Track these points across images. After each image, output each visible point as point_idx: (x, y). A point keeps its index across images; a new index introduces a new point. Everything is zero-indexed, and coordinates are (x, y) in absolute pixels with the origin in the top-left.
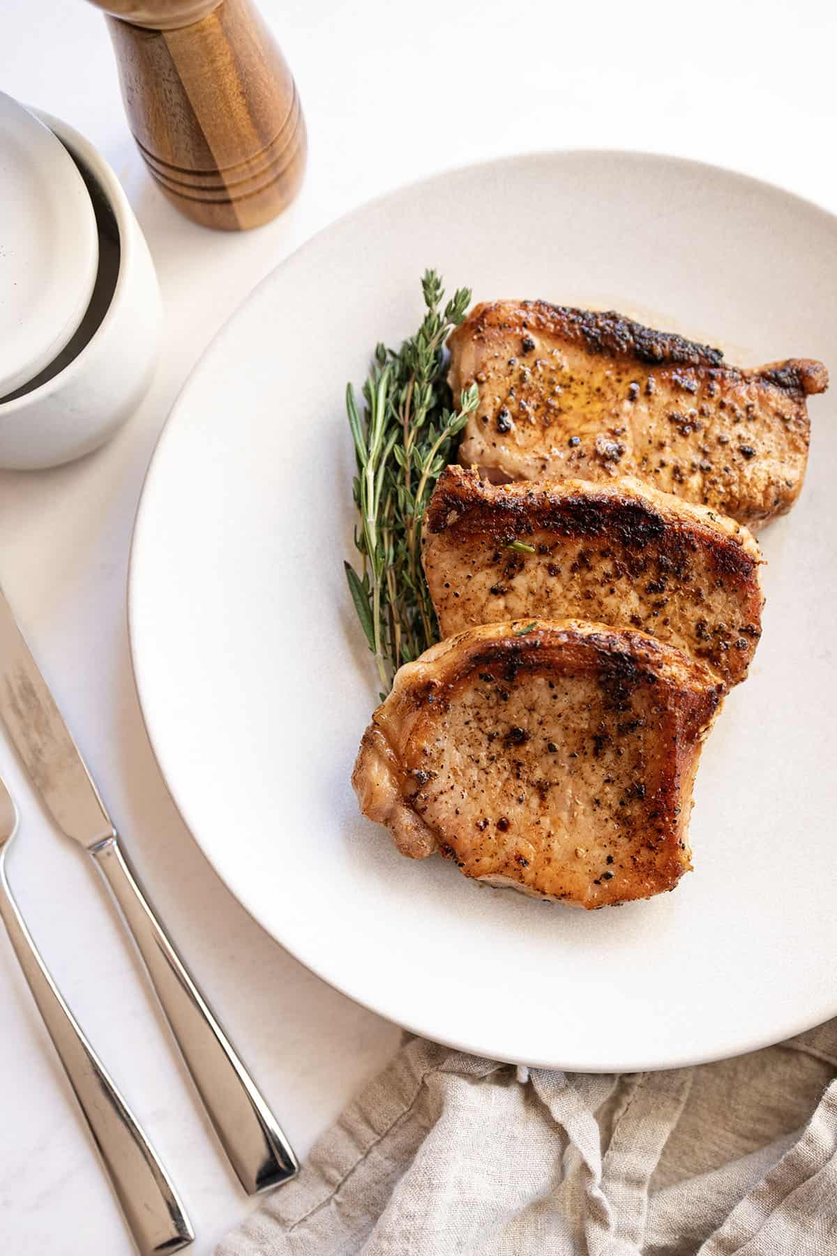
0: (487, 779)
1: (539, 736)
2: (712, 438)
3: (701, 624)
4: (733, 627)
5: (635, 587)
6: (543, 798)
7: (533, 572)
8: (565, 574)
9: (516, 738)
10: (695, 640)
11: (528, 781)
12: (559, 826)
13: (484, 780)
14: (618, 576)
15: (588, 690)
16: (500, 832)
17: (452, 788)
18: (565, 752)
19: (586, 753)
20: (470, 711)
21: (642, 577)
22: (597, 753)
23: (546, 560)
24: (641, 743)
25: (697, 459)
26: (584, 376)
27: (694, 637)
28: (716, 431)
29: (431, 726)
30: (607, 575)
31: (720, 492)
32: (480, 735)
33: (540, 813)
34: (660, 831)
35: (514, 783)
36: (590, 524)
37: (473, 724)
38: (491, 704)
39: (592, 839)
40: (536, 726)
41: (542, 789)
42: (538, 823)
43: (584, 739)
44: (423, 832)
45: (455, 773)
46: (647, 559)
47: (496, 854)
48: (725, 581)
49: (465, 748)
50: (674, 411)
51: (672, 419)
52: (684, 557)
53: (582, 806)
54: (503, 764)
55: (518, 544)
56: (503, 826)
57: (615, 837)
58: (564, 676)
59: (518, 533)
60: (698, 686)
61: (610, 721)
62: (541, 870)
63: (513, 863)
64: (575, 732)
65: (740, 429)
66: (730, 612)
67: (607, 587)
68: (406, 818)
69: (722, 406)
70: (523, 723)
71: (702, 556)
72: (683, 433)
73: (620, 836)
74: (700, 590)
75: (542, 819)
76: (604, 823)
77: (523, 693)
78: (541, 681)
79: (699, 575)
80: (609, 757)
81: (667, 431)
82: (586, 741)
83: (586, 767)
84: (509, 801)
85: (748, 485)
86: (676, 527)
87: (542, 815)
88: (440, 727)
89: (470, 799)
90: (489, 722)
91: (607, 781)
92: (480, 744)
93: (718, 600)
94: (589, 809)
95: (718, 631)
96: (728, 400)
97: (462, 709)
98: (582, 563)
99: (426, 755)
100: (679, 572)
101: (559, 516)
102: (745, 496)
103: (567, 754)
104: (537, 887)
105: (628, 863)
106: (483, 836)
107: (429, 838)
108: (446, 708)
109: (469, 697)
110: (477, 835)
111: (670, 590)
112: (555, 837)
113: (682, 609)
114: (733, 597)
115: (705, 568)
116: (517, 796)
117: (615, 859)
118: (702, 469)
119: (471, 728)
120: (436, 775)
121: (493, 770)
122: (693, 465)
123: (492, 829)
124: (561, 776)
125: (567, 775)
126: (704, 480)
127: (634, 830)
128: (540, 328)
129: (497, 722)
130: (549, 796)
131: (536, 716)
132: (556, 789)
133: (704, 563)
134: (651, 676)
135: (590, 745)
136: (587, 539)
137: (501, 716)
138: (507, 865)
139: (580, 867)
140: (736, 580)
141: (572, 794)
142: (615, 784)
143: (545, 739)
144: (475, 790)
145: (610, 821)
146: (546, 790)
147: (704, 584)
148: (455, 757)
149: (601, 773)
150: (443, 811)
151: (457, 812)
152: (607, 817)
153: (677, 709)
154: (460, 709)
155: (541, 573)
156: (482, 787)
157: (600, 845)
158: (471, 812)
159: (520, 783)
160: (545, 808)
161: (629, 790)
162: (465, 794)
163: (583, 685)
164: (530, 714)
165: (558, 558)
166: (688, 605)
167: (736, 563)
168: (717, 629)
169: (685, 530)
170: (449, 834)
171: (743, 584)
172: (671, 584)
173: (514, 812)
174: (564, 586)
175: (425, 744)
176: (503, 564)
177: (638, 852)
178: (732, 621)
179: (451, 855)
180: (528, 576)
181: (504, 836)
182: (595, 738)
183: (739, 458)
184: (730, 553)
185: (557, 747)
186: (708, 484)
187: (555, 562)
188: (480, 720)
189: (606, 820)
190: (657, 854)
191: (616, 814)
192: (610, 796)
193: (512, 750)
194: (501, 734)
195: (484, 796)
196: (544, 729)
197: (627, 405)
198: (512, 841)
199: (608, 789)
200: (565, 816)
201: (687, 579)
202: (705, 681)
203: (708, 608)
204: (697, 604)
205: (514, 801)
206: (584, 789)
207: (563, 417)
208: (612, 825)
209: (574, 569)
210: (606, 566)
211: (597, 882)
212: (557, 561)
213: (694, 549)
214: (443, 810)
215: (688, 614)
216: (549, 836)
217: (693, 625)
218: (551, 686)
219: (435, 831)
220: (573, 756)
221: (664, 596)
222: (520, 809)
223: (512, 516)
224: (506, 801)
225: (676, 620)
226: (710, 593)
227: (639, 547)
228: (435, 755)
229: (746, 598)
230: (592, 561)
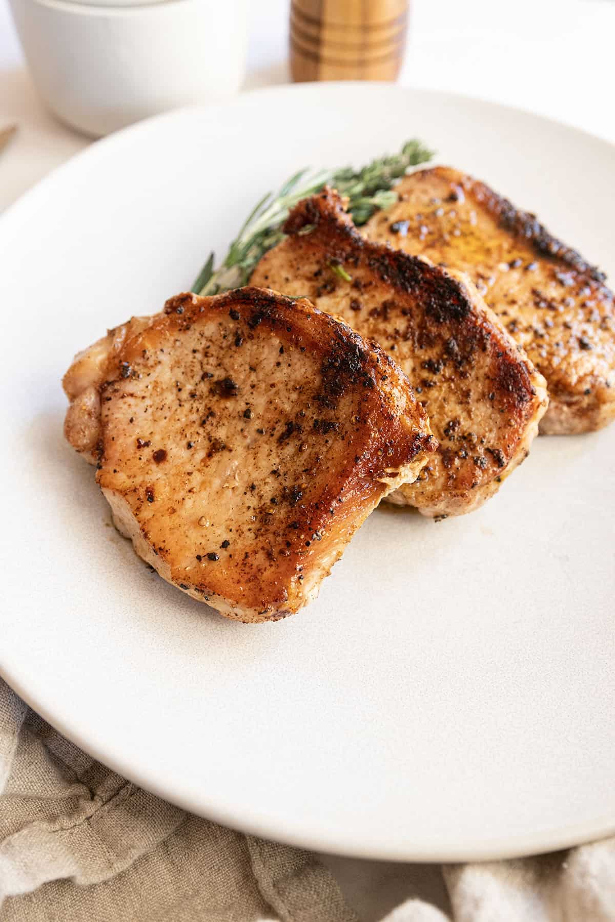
0: (176, 410)
1: (244, 399)
2: (560, 320)
3: (455, 422)
4: (482, 442)
5: (414, 357)
6: (209, 455)
7: (338, 300)
8: (364, 314)
9: (226, 389)
10: (440, 435)
11: (208, 434)
12: (205, 489)
13: (173, 409)
14: (406, 339)
15: (310, 370)
16: (152, 461)
17: (143, 398)
18: (256, 424)
19: (272, 435)
20: (204, 342)
21: (426, 351)
22: (282, 441)
23: (355, 294)
24: (325, 449)
25: (539, 326)
26: (484, 237)
27: (442, 431)
28: (568, 318)
29: (165, 335)
30: (397, 332)
31: (540, 355)
32: (197, 368)
33: (198, 466)
34: (288, 544)
35: (196, 428)
36: (408, 280)
37: (199, 356)
38: (224, 345)
39: (226, 517)
40: (248, 388)
41: (216, 448)
42: (190, 474)
43: (279, 421)
44: (93, 422)
45: (155, 387)
46: (439, 336)
47: (135, 476)
48: (497, 397)
49: (178, 372)
50: (540, 289)
51: (535, 292)
52: (472, 351)
53: (237, 483)
54: (199, 406)
55: (341, 269)
56: (160, 457)
57: (245, 528)
58: (297, 344)
59: (346, 260)
60: (408, 422)
61: (311, 413)
62: (159, 515)
63: (142, 491)
64: (276, 409)
65: (589, 328)
66: (487, 429)
67: (391, 343)
68: (89, 400)
69: (583, 306)
70: (240, 378)
71: (488, 360)
72: (537, 305)
73: (250, 530)
74: (470, 390)
75: (196, 474)
76: (245, 510)
77: (255, 347)
78: (276, 342)
79: (477, 379)
80: (290, 450)
81: (524, 296)
82: (280, 424)
83: (265, 448)
84: (181, 440)
85: (569, 364)
86: (479, 321)
87: (199, 470)
88: (172, 341)
89: (151, 418)
90: (212, 361)
91: (274, 472)
92: (192, 377)
93: (481, 410)
94: (241, 490)
95: (467, 437)
96: (591, 304)
97: (199, 336)
98: (382, 313)
99: (143, 357)
100: (460, 363)
101: (387, 262)
102: (561, 369)
103: (257, 427)
104: (145, 527)
105: (239, 558)
106: (135, 453)
107: (93, 431)
108: (188, 328)
109: (211, 328)
110: (132, 448)
111: (444, 376)
112: (194, 495)
113: (445, 400)
114: (497, 416)
115: (485, 374)
116: (190, 440)
117: (230, 547)
118: (536, 332)
119: (194, 358)
120: (138, 377)
121: (187, 406)
122: (531, 327)
123: (147, 453)
124: (239, 446)
125: (245, 448)
126: (533, 341)
127: (267, 530)
128: (471, 194)
129: (219, 365)
130: (216, 458)
131: (253, 377)
132: (226, 454)
133: (487, 369)
134: (370, 379)
135: (280, 429)
136: (397, 292)
137: (226, 361)
138: (135, 490)
139: (194, 535)
140: (507, 400)
141: (237, 467)
142: (280, 478)
143: (247, 404)
144: (160, 413)
145: (251, 511)
146: (217, 450)
147: (477, 388)
148: (165, 374)
149: (273, 461)
150: (120, 411)
151: (131, 421)
152: (252, 506)
153: (375, 429)
154: (197, 335)
155: (345, 303)
156: (168, 414)
157: (227, 527)
158: (143, 428)
159: (201, 431)
160: (204, 466)
161: (287, 491)
162: (150, 410)
163: (308, 362)
164: (250, 372)
165: (366, 296)
166: (453, 398)
167: (516, 382)
168: (466, 434)
169: (485, 328)
170: (111, 434)
171: (512, 407)
172: (448, 372)
173: (177, 452)
174: (356, 324)
175: (148, 346)
176: (320, 283)
177: (256, 553)
178: (484, 437)
179: (99, 454)
180: (333, 301)
181: (153, 466)
182: (288, 423)
183: (574, 343)
184: (516, 371)
185: (252, 415)
186: (534, 345)
187: (361, 299)
188: (206, 355)
189: (249, 508)
190: (271, 566)
191: (261, 508)
192: (267, 488)
193: (216, 398)
194: (215, 379)
195: (163, 423)
196: (252, 393)
197: (504, 267)
198: (157, 475)
199: (270, 480)
200: (217, 482)
201: (463, 375)
202: (418, 423)
203: (469, 412)
204: (461, 403)
205: (184, 442)
206: (250, 468)
207: (446, 249)
208: (250, 515)
209: (373, 313)
210: (400, 324)
211: (199, 558)
212: (363, 299)
213: (484, 349)
214: (122, 411)
215: (447, 408)
216: (190, 491)
217: (447, 420)
218: (282, 351)
219: (102, 423)
220: (260, 432)
221: (436, 378)
222: (185, 454)
223: (350, 245)
224: (178, 439)
225: (434, 408)
226: (478, 400)
227: (437, 319)
228: (151, 362)
229: (508, 424)
230: (392, 314)
